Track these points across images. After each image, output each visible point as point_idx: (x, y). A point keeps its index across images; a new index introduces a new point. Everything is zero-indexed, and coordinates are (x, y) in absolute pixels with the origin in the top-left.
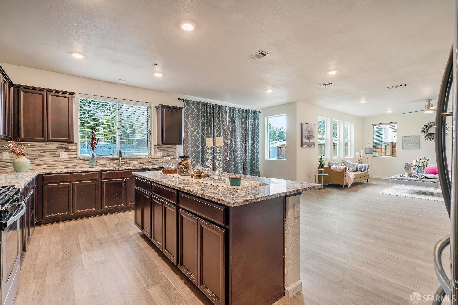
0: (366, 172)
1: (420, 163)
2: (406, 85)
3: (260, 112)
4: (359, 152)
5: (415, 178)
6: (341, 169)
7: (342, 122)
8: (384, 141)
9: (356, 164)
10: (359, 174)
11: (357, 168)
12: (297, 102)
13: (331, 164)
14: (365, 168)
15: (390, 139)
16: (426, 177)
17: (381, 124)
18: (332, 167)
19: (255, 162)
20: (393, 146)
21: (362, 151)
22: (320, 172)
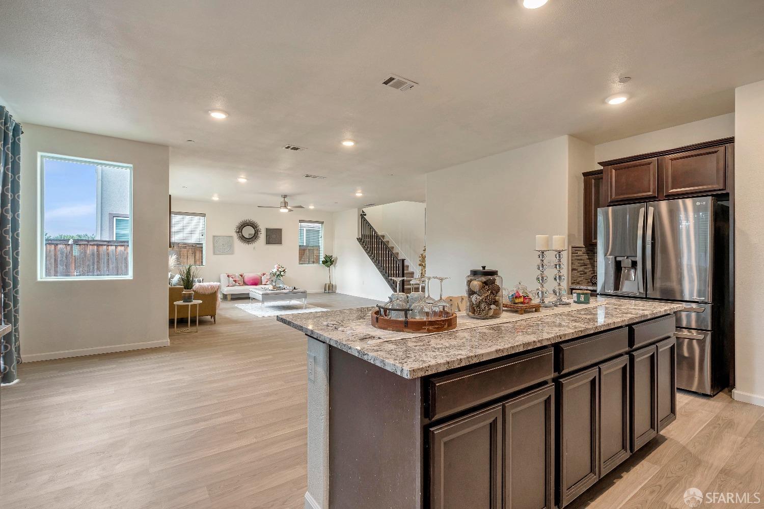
15: (196, 240)
18: (196, 286)
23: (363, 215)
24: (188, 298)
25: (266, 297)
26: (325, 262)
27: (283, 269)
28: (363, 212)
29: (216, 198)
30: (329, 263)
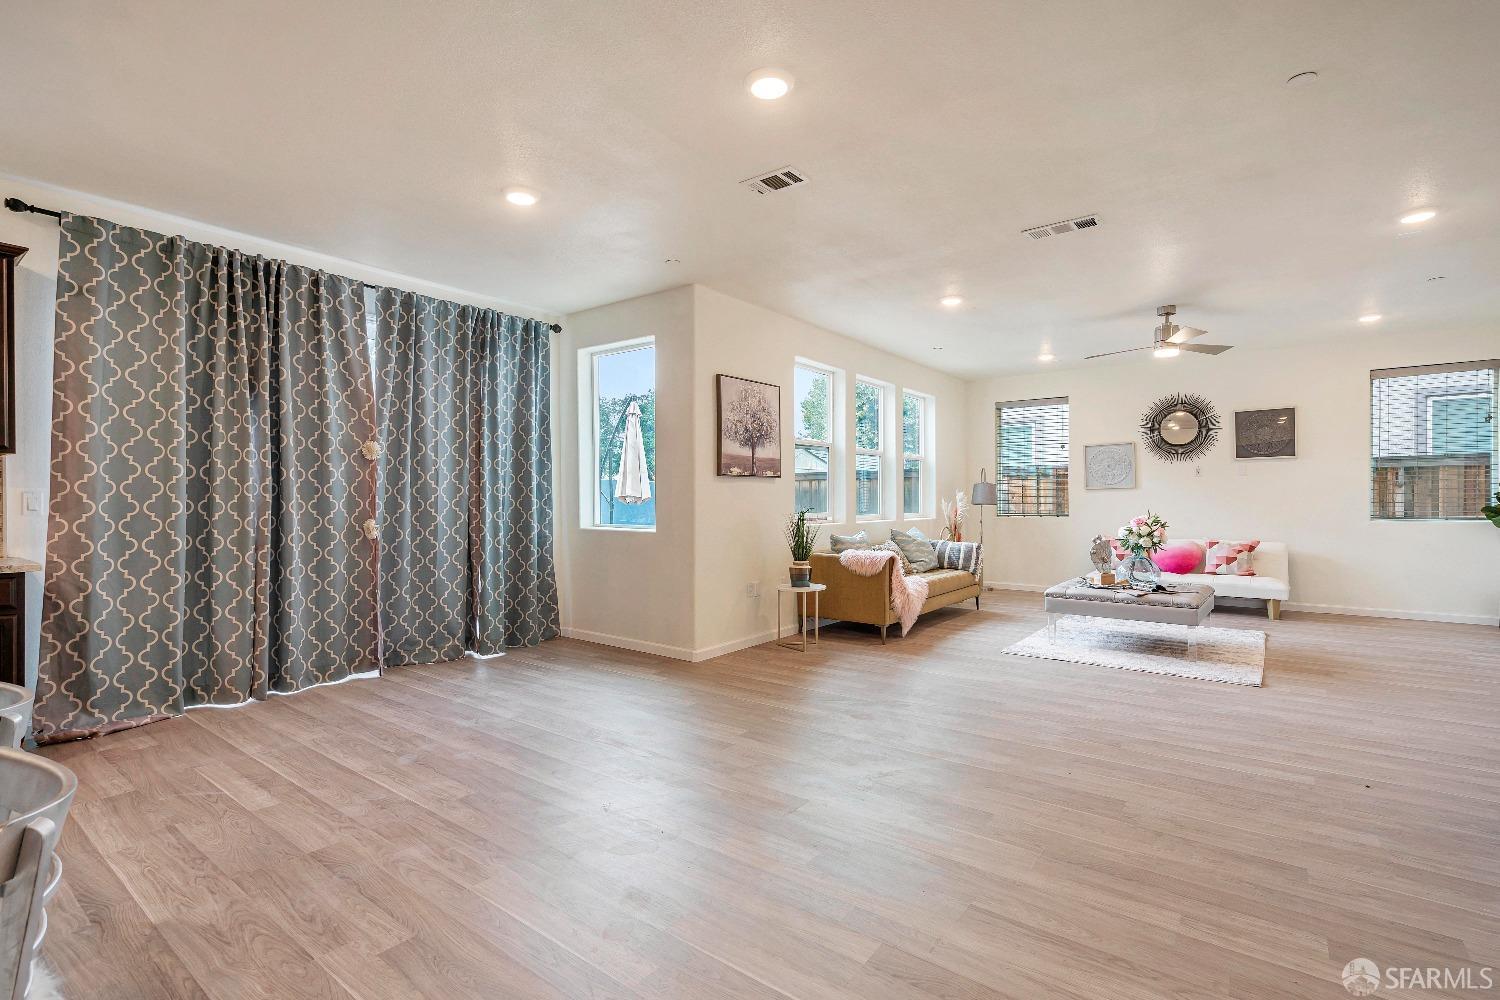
0: (971, 570)
1: (1140, 536)
2: (1092, 223)
3: (556, 328)
4: (951, 498)
5: (1126, 591)
6: (873, 563)
7: (893, 386)
8: (1034, 462)
9: (941, 542)
10: (946, 579)
11: (940, 558)
12: (699, 289)
13: (843, 543)
14: (968, 558)
15: (1052, 457)
16: (1159, 589)
17: (1022, 403)
18: (846, 556)
19: (531, 541)
20: (1061, 478)
21: (960, 495)
22: (797, 578)
26: (1491, 512)
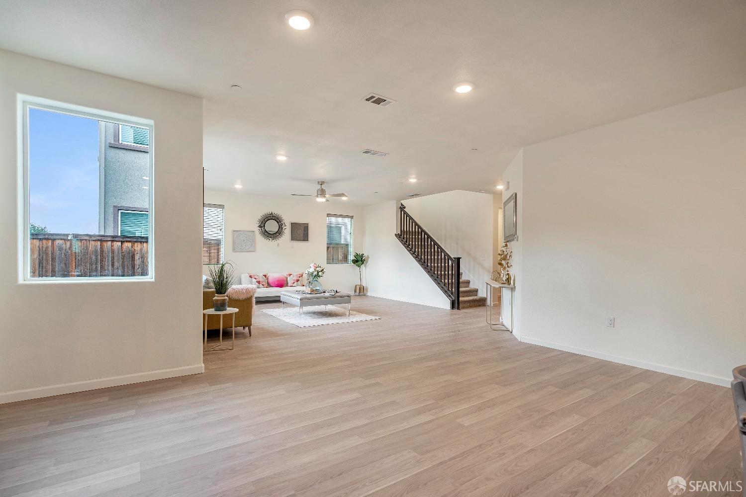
15: (215, 234)
23: (402, 208)
24: (221, 306)
25: (304, 302)
26: (355, 261)
27: (321, 269)
28: (402, 204)
29: (238, 186)
30: (360, 262)
